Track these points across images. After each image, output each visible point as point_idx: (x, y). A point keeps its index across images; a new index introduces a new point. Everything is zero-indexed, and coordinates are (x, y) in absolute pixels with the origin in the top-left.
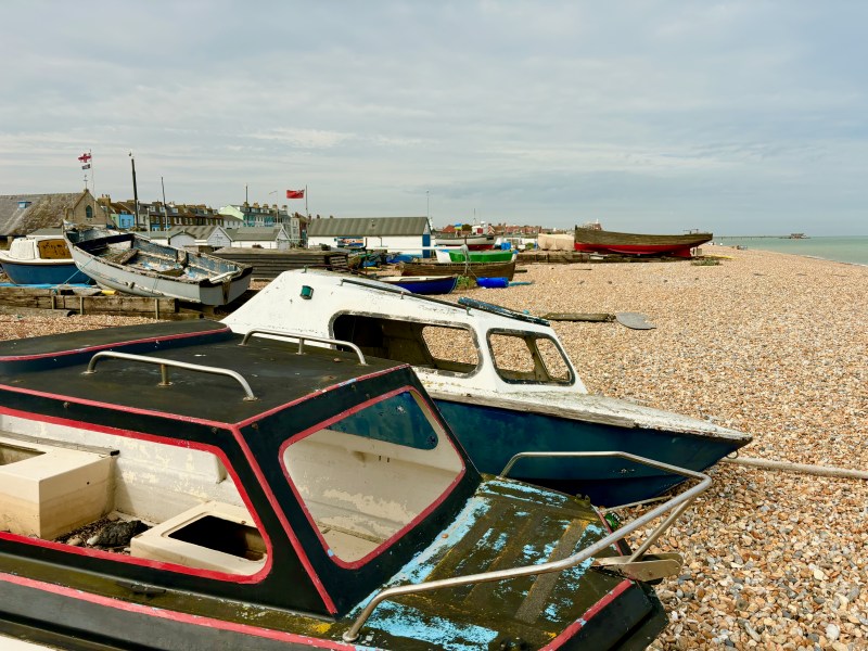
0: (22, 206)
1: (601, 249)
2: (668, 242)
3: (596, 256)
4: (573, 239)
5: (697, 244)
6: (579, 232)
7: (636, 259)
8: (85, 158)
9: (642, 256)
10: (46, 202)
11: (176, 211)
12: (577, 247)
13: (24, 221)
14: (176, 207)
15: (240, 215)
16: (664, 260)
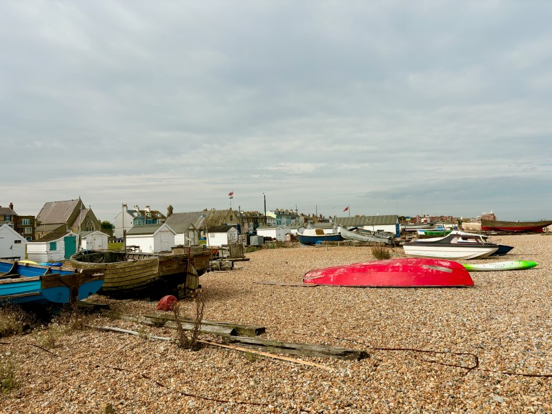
0: (202, 216)
1: (496, 229)
2: (530, 225)
3: (493, 232)
4: (480, 224)
5: (546, 226)
6: (483, 221)
7: (514, 233)
8: (231, 194)
9: (517, 232)
10: (212, 215)
11: (244, 215)
12: (483, 228)
13: (204, 223)
14: (244, 213)
15: (274, 216)
16: (529, 234)
